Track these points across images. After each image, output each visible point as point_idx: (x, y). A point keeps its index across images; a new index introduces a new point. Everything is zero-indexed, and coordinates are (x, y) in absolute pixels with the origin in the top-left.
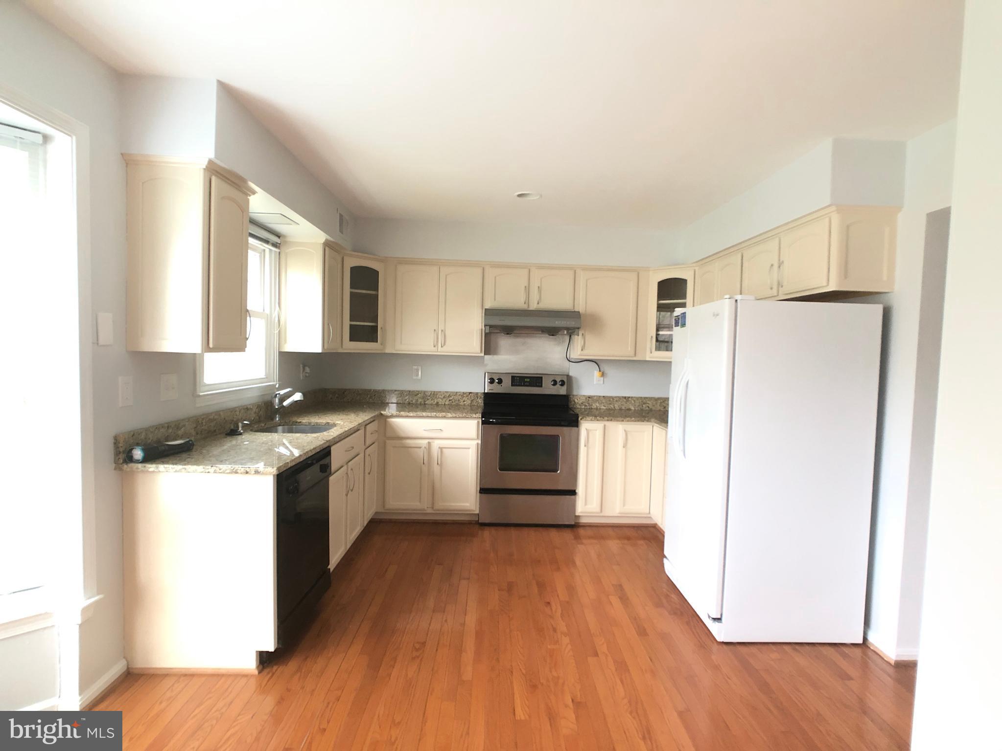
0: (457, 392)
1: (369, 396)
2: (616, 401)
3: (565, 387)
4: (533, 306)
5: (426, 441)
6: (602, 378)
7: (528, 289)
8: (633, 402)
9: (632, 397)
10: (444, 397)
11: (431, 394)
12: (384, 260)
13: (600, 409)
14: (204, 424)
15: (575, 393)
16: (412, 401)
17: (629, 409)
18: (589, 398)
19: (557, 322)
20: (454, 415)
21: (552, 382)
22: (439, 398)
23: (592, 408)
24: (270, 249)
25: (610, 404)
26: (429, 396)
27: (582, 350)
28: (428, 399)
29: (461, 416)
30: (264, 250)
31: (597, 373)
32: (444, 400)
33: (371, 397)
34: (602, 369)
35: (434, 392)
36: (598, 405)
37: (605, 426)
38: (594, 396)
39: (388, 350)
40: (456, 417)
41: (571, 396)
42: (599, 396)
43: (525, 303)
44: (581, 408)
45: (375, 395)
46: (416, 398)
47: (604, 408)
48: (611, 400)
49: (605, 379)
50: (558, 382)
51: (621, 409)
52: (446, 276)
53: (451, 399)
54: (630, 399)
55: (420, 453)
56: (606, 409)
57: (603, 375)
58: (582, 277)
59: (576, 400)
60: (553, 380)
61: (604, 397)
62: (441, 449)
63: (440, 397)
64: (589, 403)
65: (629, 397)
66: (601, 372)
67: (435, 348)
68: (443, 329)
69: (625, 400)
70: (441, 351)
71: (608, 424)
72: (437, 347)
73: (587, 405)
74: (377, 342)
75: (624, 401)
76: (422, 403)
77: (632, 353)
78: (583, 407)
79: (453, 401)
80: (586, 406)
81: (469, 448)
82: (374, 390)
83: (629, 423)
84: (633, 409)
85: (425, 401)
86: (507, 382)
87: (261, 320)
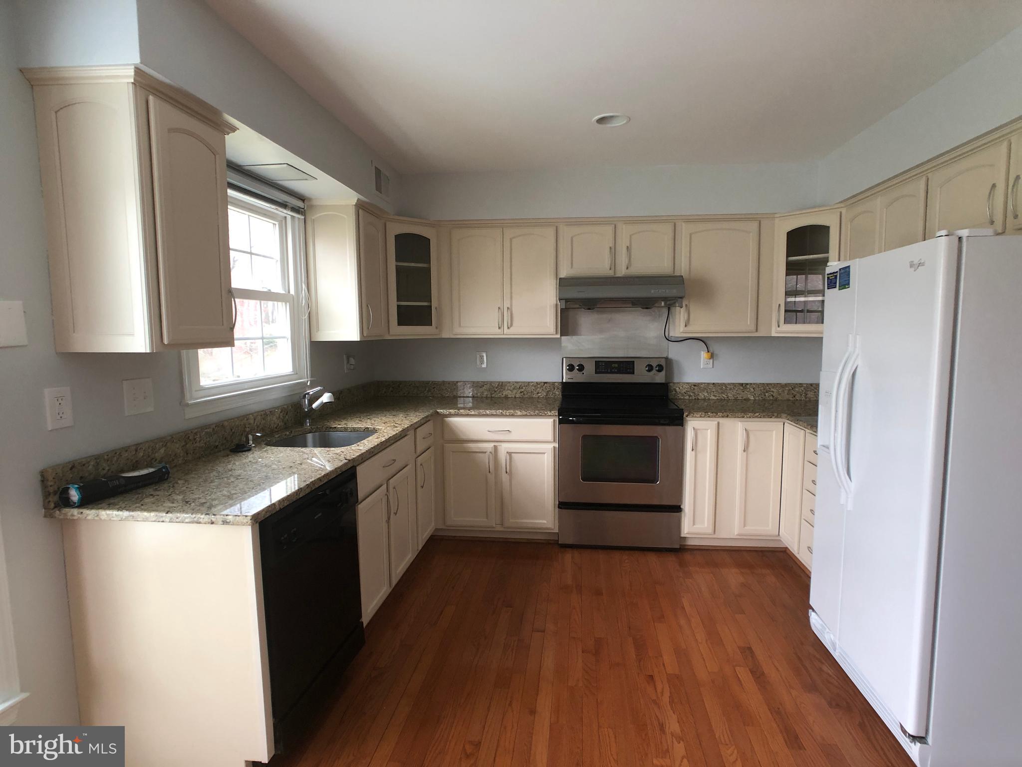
0: (529, 382)
1: (427, 389)
2: (730, 389)
3: (663, 373)
4: (622, 271)
5: (492, 445)
6: (711, 361)
7: (613, 251)
8: (752, 390)
9: (751, 384)
10: (514, 389)
11: (498, 385)
12: (436, 225)
13: (709, 399)
14: (198, 439)
15: (676, 380)
16: (477, 394)
17: (747, 400)
18: (694, 386)
19: (652, 291)
20: (525, 413)
21: (646, 367)
22: (508, 389)
23: (698, 399)
24: (292, 216)
25: (722, 393)
26: (496, 388)
27: (686, 326)
28: (495, 391)
29: (532, 413)
30: (286, 217)
31: (704, 355)
32: (515, 391)
33: (429, 391)
34: (711, 349)
35: (502, 382)
36: (706, 394)
37: (718, 423)
38: (702, 384)
39: (446, 335)
40: (526, 415)
41: (671, 384)
42: (708, 384)
43: (610, 269)
44: (684, 399)
45: (434, 388)
46: (481, 390)
47: (714, 398)
48: (724, 388)
49: (715, 362)
50: (654, 367)
51: (736, 399)
52: (511, 240)
53: (522, 390)
54: (748, 386)
55: (485, 458)
56: (717, 399)
57: (712, 356)
58: (685, 229)
59: (677, 389)
60: (648, 365)
61: (714, 384)
62: (510, 454)
63: (509, 388)
64: (694, 393)
65: (747, 384)
66: (710, 354)
67: (500, 330)
68: (509, 306)
69: (741, 388)
70: (509, 333)
71: (723, 421)
72: (502, 328)
73: (692, 394)
74: (432, 325)
75: (739, 389)
76: (489, 396)
77: (753, 328)
78: (687, 397)
79: (525, 393)
80: (690, 396)
81: (545, 453)
82: (432, 382)
83: (751, 419)
84: (753, 398)
85: (491, 394)
86: (590, 368)
87: (284, 303)
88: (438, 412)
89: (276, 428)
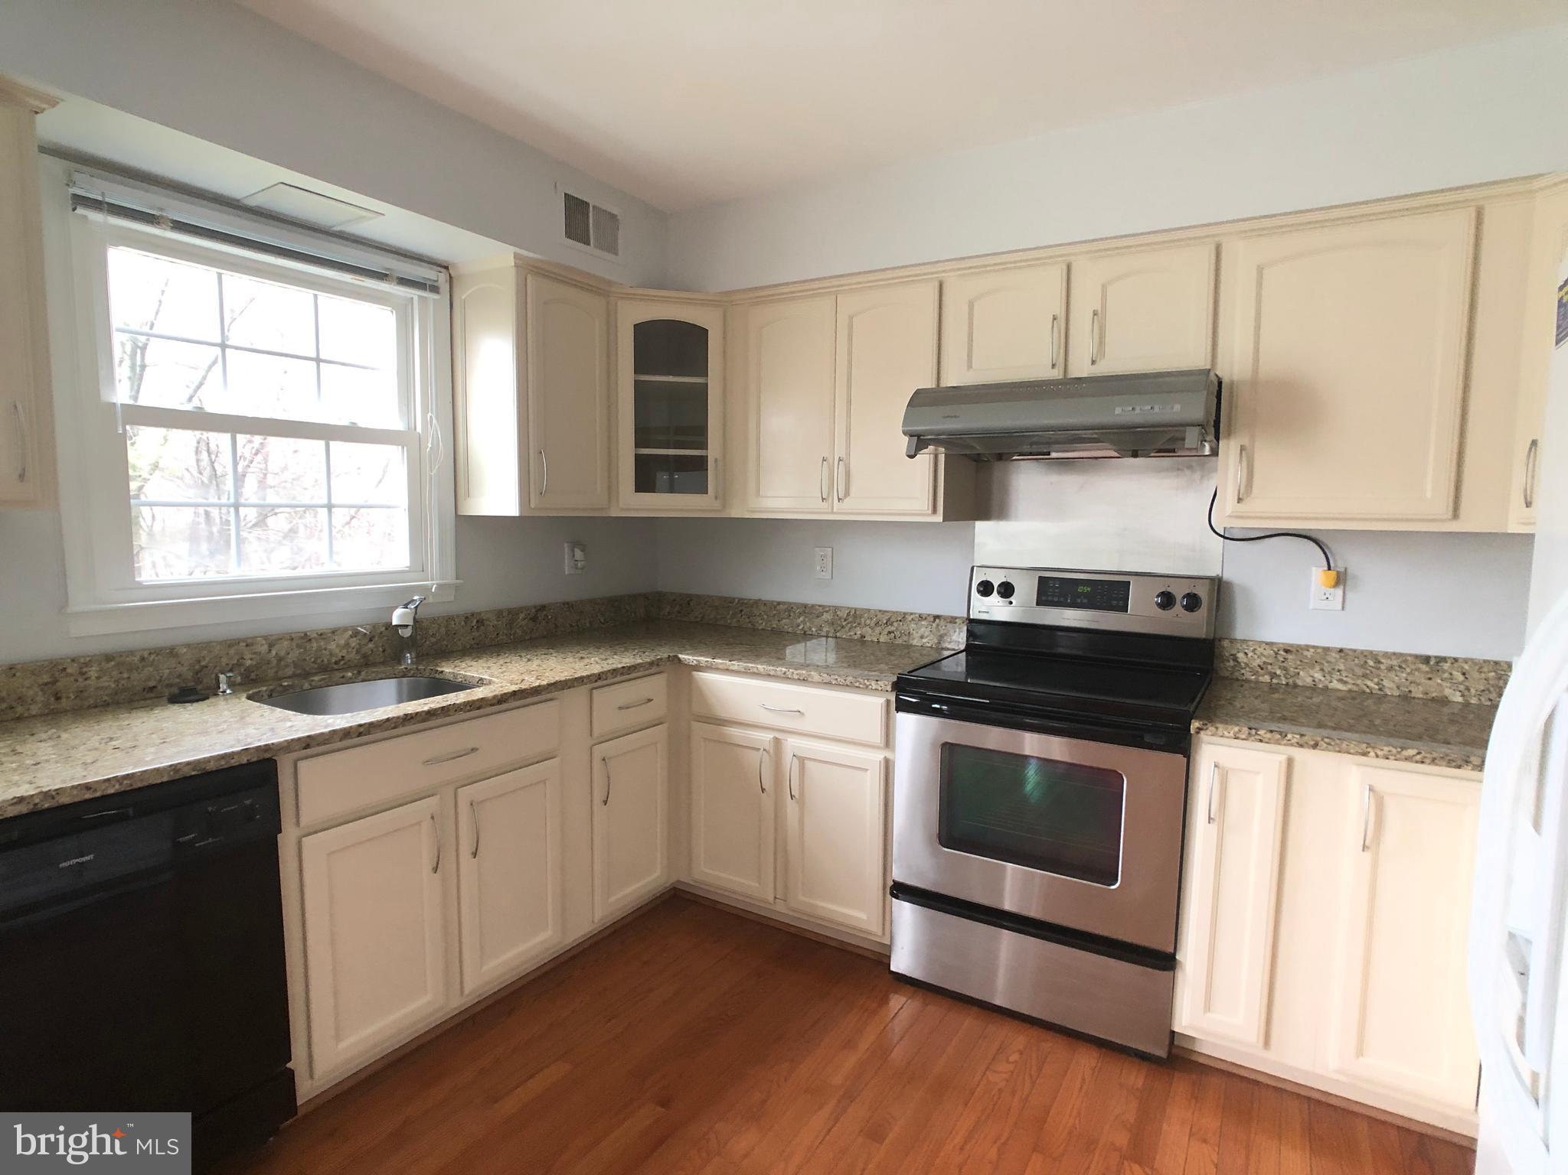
0: (905, 614)
1: (731, 613)
2: (1391, 668)
3: (1202, 613)
4: (1081, 367)
5: (768, 736)
6: (1339, 591)
7: (1064, 324)
8: (1461, 678)
9: (1456, 660)
10: (877, 624)
11: (848, 614)
12: (726, 302)
13: (1326, 688)
15: (1241, 632)
16: (810, 629)
17: (1444, 701)
18: (1287, 651)
20: (826, 678)
21: (1158, 596)
22: (866, 625)
23: (1295, 686)
24: (419, 297)
25: (1365, 676)
26: (845, 620)
27: (1239, 500)
28: (843, 627)
29: (841, 680)
30: (412, 298)
31: (1317, 574)
32: (878, 630)
33: (734, 616)
34: (1339, 564)
35: (856, 610)
36: (1318, 676)
37: (1290, 762)
38: (1307, 648)
39: (736, 513)
40: (830, 683)
41: (1226, 643)
42: (1327, 650)
43: (1053, 366)
44: (1257, 682)
45: (741, 611)
46: (817, 621)
47: (1340, 686)
48: (1371, 663)
49: (1349, 595)
50: (1179, 598)
51: (1406, 698)
52: (851, 318)
53: (892, 629)
54: (1446, 666)
55: (753, 758)
56: (1350, 691)
57: (1341, 580)
58: (1241, 259)
59: (1241, 655)
60: (1163, 593)
61: (1341, 651)
62: (802, 761)
63: (868, 622)
64: (1285, 669)
65: (1444, 659)
66: (1333, 573)
67: (825, 505)
68: (843, 455)
69: (1424, 668)
70: (841, 511)
71: (1304, 757)
72: (830, 499)
73: (1278, 672)
74: (707, 493)
75: (1418, 670)
76: (831, 635)
77: (1443, 507)
78: (1267, 678)
80: (1273, 675)
82: (740, 600)
84: (1460, 699)
85: (836, 631)
86: (1026, 589)
87: (400, 447)
88: (679, 659)
89: (336, 663)
